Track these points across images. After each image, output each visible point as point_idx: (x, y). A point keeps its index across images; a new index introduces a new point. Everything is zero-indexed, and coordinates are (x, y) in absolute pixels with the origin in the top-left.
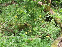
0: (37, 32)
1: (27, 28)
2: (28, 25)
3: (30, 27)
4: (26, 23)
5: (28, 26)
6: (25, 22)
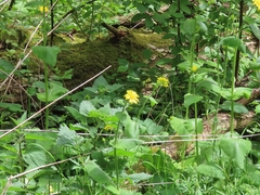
0: (216, 88)
1: (130, 60)
3: (160, 57)
4: (128, 25)
5: (141, 48)
6: (116, 20)
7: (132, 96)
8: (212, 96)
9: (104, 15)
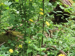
0: (36, 48)
1: (12, 40)
2: (14, 33)
3: (20, 39)
4: (11, 30)
5: (15, 36)
6: (8, 28)
7: (11, 51)
8: (35, 50)
9: (4, 27)
